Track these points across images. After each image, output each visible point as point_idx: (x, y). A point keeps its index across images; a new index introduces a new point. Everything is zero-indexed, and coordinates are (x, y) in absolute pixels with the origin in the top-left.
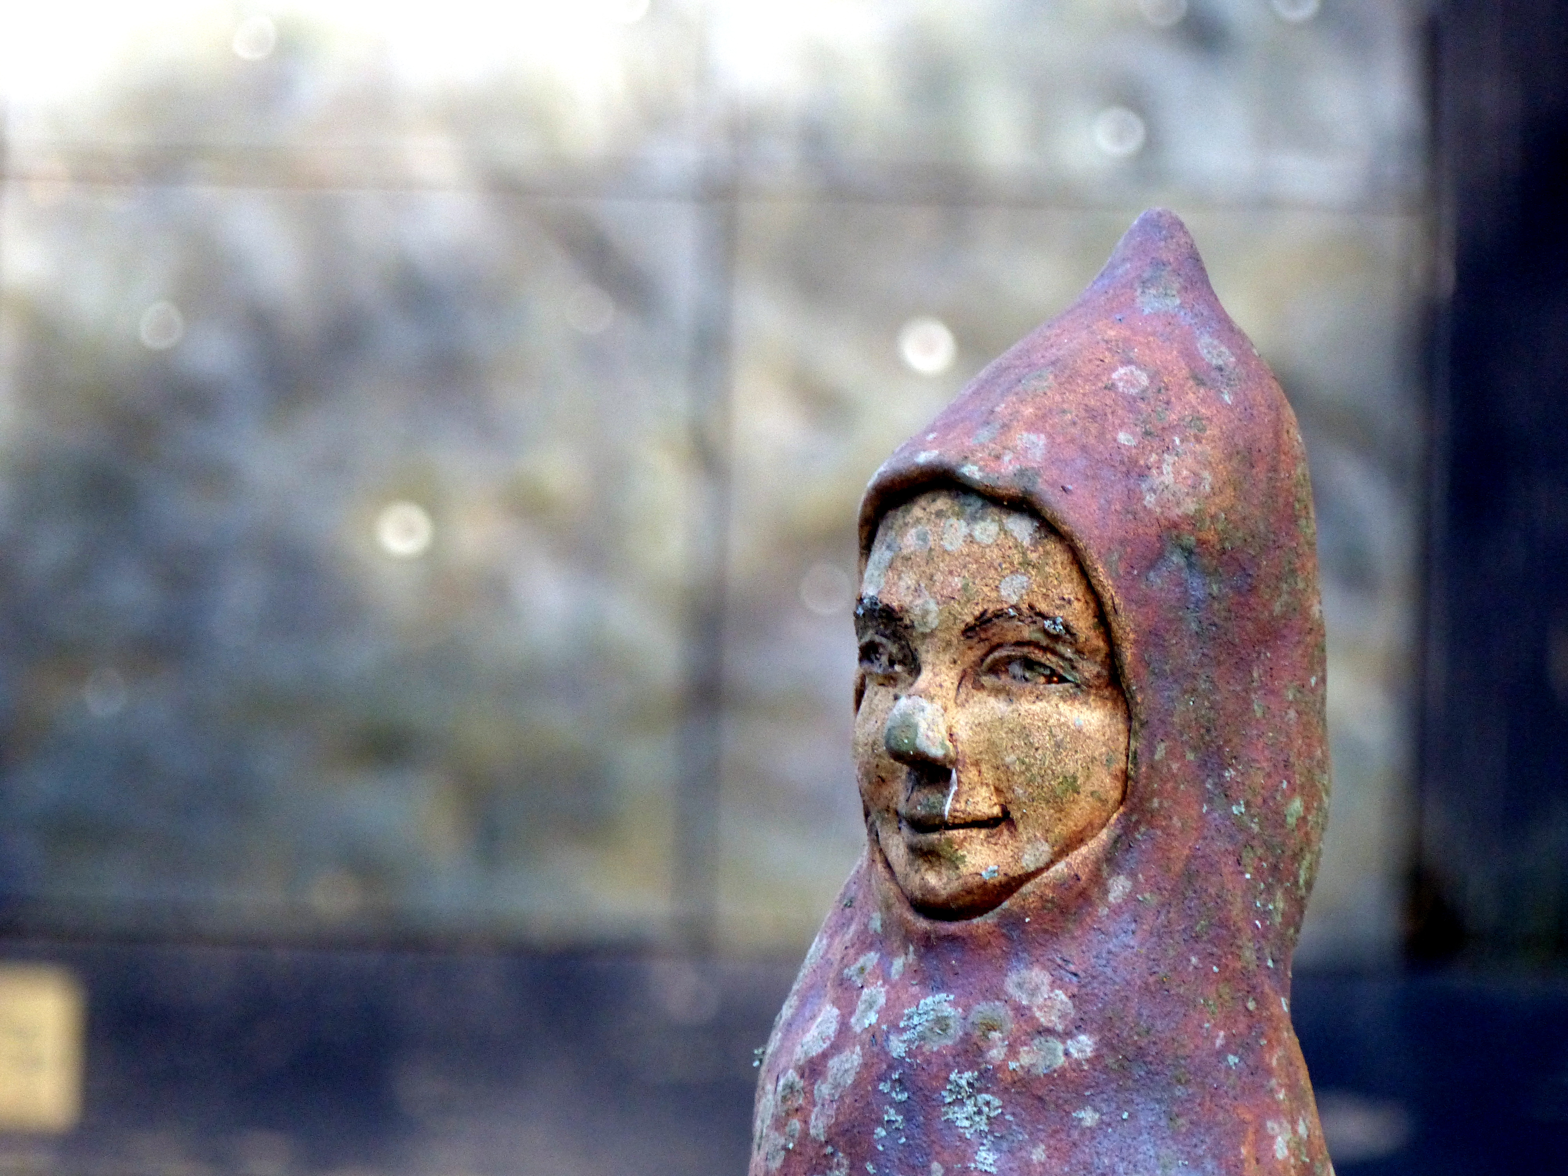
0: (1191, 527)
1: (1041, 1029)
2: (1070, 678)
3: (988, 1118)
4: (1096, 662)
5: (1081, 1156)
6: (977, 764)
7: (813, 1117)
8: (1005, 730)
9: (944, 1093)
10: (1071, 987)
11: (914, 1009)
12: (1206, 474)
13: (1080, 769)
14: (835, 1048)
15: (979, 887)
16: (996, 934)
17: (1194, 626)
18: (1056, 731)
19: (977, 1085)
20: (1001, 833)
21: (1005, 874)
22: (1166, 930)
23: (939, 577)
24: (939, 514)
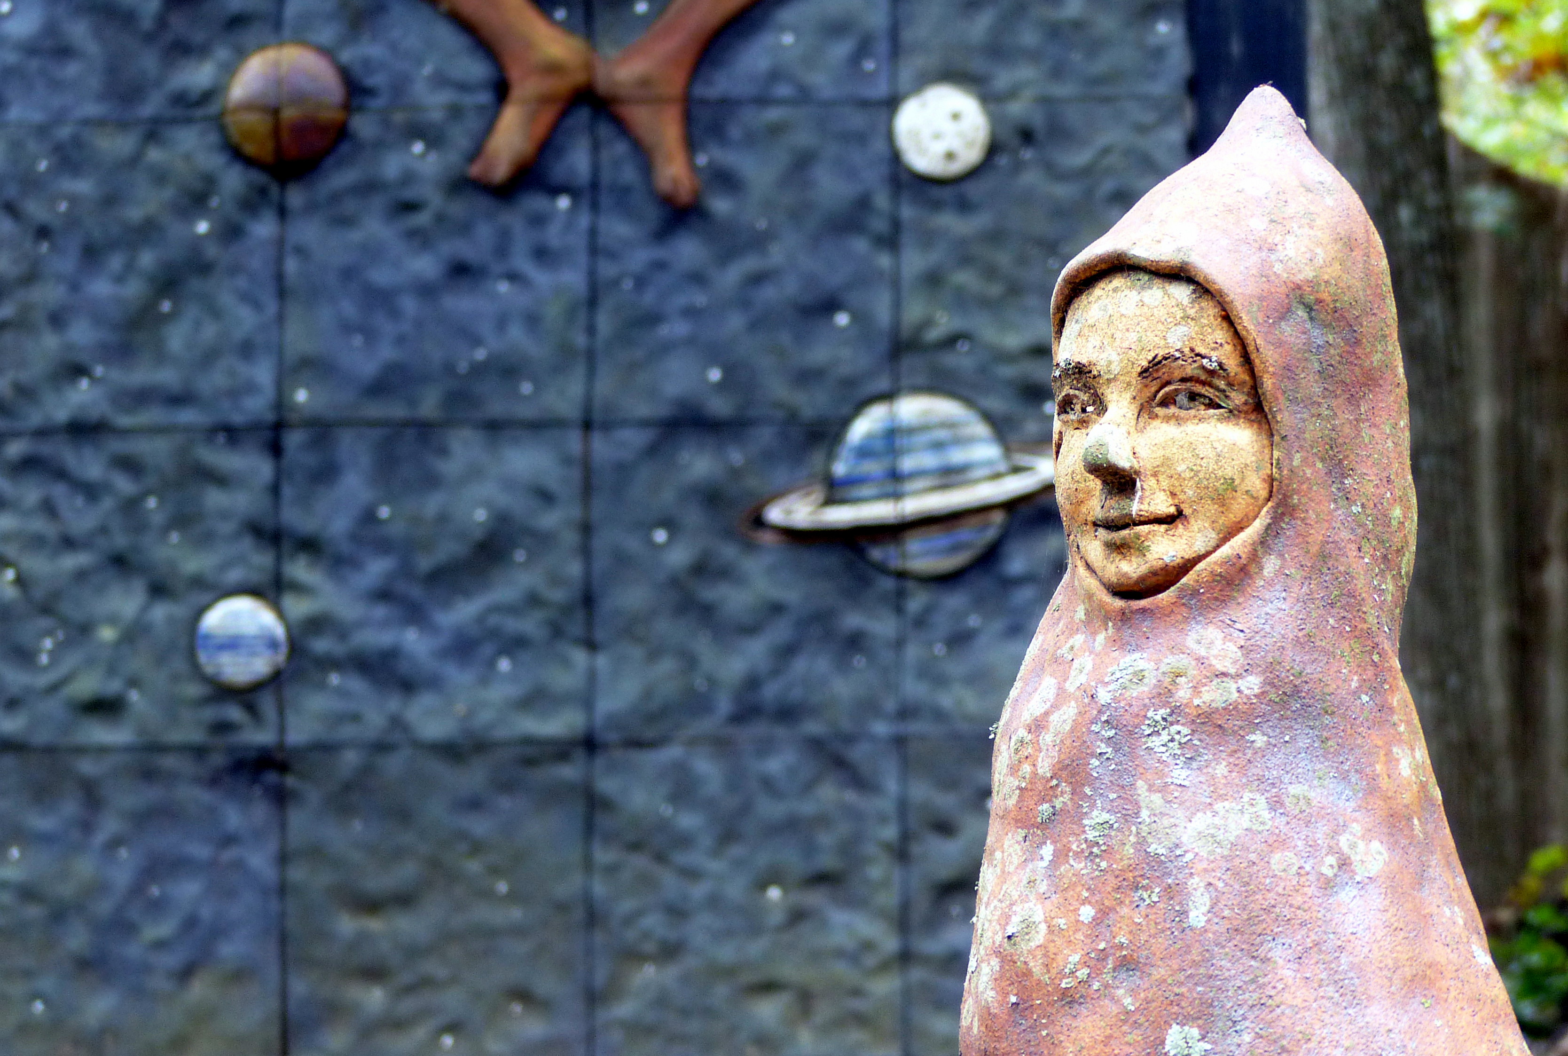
0: (1310, 289)
1: (1217, 673)
2: (1224, 405)
3: (1180, 744)
4: (1243, 392)
5: (1255, 771)
6: (1155, 475)
7: (1040, 760)
8: (1177, 447)
9: (1143, 727)
10: (1239, 640)
11: (1115, 667)
12: (1319, 251)
13: (1237, 473)
14: (1055, 707)
15: (1162, 569)
16: (1177, 604)
17: (1316, 365)
18: (1216, 445)
19: (1169, 719)
20: (1177, 527)
21: (1182, 558)
22: (1309, 597)
23: (1118, 335)
24: (1115, 290)
